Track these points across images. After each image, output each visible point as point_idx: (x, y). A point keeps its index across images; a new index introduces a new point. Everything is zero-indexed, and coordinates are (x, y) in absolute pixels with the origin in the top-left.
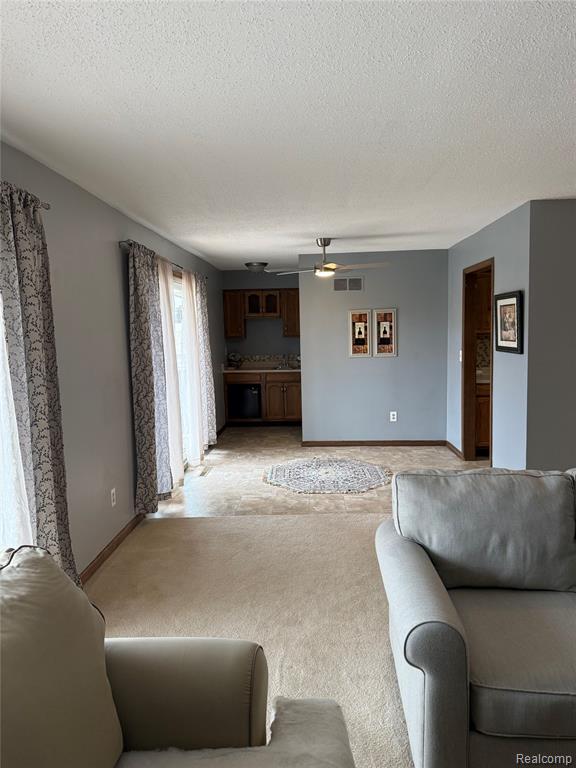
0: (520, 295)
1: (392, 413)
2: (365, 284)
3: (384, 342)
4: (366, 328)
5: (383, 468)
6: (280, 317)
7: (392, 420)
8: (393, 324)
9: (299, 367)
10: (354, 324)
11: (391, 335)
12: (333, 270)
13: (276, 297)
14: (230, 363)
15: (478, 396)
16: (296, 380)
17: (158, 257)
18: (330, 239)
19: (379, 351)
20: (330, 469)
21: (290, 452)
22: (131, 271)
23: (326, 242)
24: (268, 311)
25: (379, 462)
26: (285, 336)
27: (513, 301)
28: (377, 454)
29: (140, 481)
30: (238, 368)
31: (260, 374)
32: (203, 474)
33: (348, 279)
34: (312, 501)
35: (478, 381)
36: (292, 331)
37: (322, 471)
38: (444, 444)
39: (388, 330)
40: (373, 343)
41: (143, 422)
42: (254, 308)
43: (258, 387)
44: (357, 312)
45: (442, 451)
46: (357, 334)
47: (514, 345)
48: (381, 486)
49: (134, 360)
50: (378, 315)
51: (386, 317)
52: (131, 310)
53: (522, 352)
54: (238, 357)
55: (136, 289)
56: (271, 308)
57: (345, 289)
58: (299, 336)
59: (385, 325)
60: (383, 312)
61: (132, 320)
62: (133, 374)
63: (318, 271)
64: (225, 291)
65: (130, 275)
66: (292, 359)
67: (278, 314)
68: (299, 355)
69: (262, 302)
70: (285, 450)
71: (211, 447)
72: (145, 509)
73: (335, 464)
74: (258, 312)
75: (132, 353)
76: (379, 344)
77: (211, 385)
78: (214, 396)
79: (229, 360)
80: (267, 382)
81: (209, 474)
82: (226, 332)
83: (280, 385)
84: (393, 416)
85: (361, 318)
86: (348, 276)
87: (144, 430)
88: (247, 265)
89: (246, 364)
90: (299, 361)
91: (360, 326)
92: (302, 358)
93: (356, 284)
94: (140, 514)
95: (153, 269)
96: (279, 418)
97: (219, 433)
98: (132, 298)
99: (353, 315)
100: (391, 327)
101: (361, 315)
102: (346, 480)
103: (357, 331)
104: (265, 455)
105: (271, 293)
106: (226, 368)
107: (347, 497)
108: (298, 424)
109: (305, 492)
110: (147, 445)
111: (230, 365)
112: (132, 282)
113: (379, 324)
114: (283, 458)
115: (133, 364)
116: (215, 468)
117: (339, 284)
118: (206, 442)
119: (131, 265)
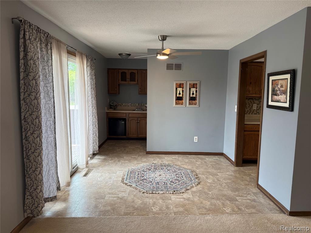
0: (293, 73)
1: (195, 137)
2: (183, 67)
3: (192, 99)
4: (183, 91)
5: (192, 172)
6: (137, 84)
7: (195, 141)
8: (197, 89)
9: (146, 110)
10: (176, 89)
11: (196, 95)
12: (168, 55)
13: (135, 73)
14: (111, 107)
15: (245, 131)
16: (145, 117)
17: (53, 38)
18: (166, 36)
19: (190, 104)
20: (162, 172)
21: (139, 158)
22: (22, 41)
23: (164, 38)
24: (131, 80)
25: (190, 167)
26: (139, 94)
27: (288, 76)
28: (187, 161)
29: (28, 194)
30: (115, 109)
31: (126, 113)
32: (86, 175)
33: (174, 64)
34: (151, 200)
35: (246, 123)
36: (143, 92)
37: (158, 173)
38: (222, 154)
39: (195, 92)
40: (186, 99)
41: (30, 153)
42: (124, 78)
43: (124, 120)
44: (179, 82)
45: (222, 159)
46: (178, 94)
47: (287, 105)
48: (193, 187)
49: (23, 107)
50: (190, 84)
51: (194, 86)
52: (21, 70)
53: (292, 110)
54: (115, 104)
55: (26, 55)
56: (133, 79)
57: (173, 69)
58: (147, 94)
59: (193, 90)
60: (192, 83)
61: (21, 77)
62: (22, 117)
63: (159, 55)
64: (109, 69)
65: (21, 44)
66: (143, 106)
67: (136, 83)
68: (146, 104)
69: (128, 76)
70: (136, 157)
71: (94, 155)
72: (32, 213)
73: (165, 168)
74: (126, 81)
75: (22, 102)
76: (189, 100)
77: (96, 120)
78: (97, 126)
79: (110, 105)
80: (129, 117)
81: (90, 175)
82: (108, 90)
83: (136, 119)
84: (196, 139)
85: (180, 86)
86: (174, 62)
87: (31, 158)
88: (120, 54)
89: (119, 107)
90: (146, 107)
91: (180, 90)
92: (148, 105)
93: (178, 67)
94: (28, 217)
95: (47, 45)
96: (135, 136)
97: (100, 147)
98: (22, 61)
99: (176, 84)
100: (196, 91)
101: (180, 84)
102: (171, 182)
103: (178, 92)
104: (125, 160)
105: (133, 71)
106: (108, 109)
107: (173, 197)
108: (145, 139)
109: (147, 192)
110: (34, 169)
111: (111, 108)
112: (22, 49)
113: (190, 89)
114: (135, 162)
115: (22, 110)
116: (94, 169)
117: (169, 67)
118: (91, 153)
119: (21, 36)
